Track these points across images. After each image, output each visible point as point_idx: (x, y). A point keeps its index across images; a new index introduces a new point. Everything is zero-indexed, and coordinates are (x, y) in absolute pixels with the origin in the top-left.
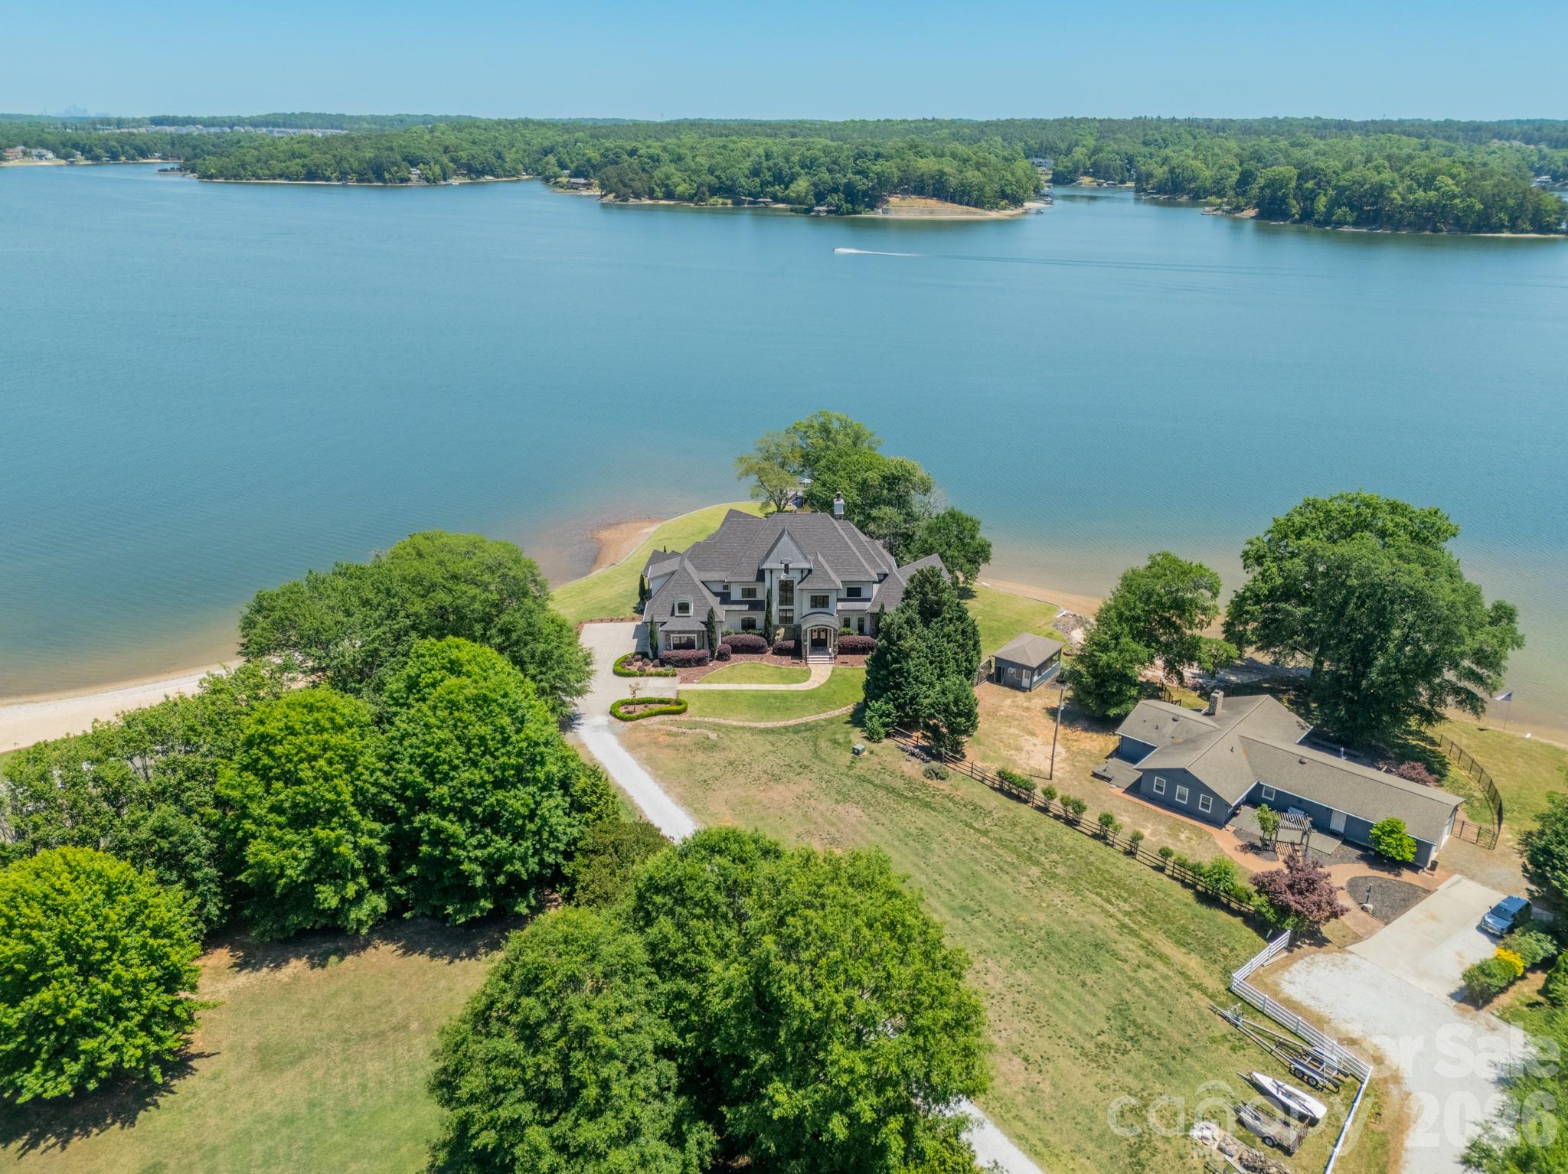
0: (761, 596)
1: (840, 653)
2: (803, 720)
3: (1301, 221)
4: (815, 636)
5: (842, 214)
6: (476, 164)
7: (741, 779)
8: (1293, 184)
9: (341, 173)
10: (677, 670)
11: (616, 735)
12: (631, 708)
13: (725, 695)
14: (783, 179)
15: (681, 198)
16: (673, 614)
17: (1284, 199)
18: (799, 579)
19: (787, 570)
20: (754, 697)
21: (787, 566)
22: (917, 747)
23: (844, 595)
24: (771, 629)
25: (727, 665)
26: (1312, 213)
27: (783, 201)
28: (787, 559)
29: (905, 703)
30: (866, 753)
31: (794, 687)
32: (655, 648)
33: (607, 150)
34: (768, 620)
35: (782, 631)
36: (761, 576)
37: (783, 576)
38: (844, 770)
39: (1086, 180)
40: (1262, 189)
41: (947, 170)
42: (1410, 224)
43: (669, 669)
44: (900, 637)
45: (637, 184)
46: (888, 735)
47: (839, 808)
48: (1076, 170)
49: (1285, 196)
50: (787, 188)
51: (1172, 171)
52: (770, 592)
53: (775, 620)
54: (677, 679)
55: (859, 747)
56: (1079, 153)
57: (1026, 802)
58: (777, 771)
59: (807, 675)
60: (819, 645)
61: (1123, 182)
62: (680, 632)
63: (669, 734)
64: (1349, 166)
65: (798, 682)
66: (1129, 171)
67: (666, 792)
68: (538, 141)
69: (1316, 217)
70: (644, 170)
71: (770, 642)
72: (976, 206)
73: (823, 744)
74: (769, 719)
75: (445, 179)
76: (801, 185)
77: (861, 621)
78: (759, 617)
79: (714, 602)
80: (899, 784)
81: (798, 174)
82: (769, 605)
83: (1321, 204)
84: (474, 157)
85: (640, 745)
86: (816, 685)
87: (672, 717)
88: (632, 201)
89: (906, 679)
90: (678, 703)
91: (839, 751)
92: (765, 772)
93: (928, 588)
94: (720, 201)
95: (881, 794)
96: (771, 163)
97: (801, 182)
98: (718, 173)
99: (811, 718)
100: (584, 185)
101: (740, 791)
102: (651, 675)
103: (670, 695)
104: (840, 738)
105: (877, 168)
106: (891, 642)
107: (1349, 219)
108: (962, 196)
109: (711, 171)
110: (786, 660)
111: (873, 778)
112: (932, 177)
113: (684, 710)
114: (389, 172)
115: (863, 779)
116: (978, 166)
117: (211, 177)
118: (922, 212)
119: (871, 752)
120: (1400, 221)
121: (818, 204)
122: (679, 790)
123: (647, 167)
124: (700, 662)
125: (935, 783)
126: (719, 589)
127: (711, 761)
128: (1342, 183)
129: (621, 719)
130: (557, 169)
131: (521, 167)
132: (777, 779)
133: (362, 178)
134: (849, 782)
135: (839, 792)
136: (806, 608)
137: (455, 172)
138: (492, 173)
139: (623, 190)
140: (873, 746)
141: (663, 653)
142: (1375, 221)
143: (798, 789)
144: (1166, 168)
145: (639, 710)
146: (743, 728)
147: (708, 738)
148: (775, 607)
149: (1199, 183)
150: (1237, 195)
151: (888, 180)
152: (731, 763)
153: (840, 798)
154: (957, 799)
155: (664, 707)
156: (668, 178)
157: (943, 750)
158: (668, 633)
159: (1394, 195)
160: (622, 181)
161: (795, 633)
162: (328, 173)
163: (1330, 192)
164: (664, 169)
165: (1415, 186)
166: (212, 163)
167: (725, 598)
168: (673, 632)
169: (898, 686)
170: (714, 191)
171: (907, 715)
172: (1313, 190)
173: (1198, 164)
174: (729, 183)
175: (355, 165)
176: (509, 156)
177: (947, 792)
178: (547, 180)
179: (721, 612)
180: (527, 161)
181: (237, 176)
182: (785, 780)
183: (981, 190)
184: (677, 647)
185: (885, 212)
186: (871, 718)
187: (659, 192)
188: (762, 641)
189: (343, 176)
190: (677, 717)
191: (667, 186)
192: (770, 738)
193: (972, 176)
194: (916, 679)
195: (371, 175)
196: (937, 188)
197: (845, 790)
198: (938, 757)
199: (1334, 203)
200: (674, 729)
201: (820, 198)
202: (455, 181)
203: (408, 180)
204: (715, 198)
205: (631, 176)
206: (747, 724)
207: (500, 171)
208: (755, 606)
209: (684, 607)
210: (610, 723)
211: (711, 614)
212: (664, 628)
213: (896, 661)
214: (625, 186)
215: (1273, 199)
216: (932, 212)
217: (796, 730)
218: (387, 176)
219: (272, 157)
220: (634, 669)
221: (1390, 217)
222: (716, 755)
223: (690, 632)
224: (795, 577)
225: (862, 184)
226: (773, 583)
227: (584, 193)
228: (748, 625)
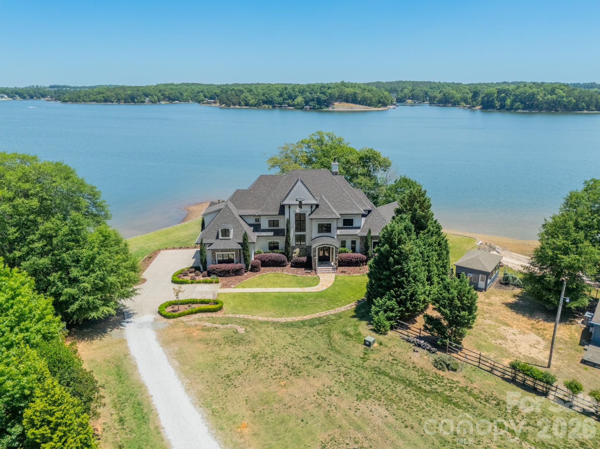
0: (282, 226)
1: (340, 265)
2: (316, 315)
3: (500, 109)
4: (321, 253)
5: (316, 109)
6: (171, 96)
7: (262, 374)
8: (496, 95)
9: (118, 99)
10: (220, 279)
11: (157, 331)
12: (176, 308)
13: (254, 296)
14: (292, 97)
15: (252, 105)
16: (217, 238)
17: (492, 101)
18: (309, 212)
19: (300, 205)
20: (276, 297)
21: (300, 202)
22: (420, 338)
23: (341, 225)
24: (290, 249)
25: (258, 275)
26: (505, 106)
27: (292, 106)
28: (300, 197)
29: (406, 299)
30: (376, 345)
31: (307, 290)
32: (204, 263)
33: (223, 89)
34: (287, 242)
35: (297, 250)
36: (282, 210)
37: (298, 210)
38: (358, 361)
39: (409, 101)
40: (483, 97)
41: (357, 92)
42: (546, 109)
43: (213, 277)
44: (400, 242)
45: (234, 100)
46: (392, 328)
47: (362, 406)
48: (405, 97)
49: (493, 100)
50: (293, 101)
51: (444, 95)
52: (288, 222)
53: (293, 242)
54: (219, 285)
55: (370, 339)
56: (406, 91)
57: (545, 394)
58: (296, 365)
59: (317, 281)
60: (324, 260)
61: (423, 101)
62: (222, 250)
63: (204, 329)
64: (518, 87)
65: (311, 286)
66: (426, 97)
67: (187, 390)
68: (197, 89)
69: (507, 107)
70: (237, 95)
71: (289, 258)
72: (369, 106)
73: (336, 336)
74: (289, 315)
75: (159, 102)
76: (300, 99)
77: (354, 242)
78: (281, 241)
79: (249, 230)
80: (414, 376)
81: (298, 95)
82: (288, 231)
83: (508, 102)
84: (171, 94)
85: (174, 340)
86: (324, 288)
87: (209, 314)
88: (232, 106)
89: (407, 278)
90: (216, 303)
91: (351, 343)
92: (286, 365)
93: (416, 206)
94: (267, 106)
95: (400, 387)
96: (287, 91)
97: (299, 98)
98: (266, 95)
99: (323, 314)
100: (213, 102)
101: (260, 387)
102: (199, 282)
103: (210, 297)
104: (350, 330)
105: (329, 91)
106: (393, 246)
107: (520, 107)
108: (363, 102)
109: (263, 95)
110: (302, 271)
111: (388, 371)
112: (351, 95)
113: (220, 309)
114: (137, 99)
115: (379, 372)
116: (369, 91)
117: (66, 101)
118: (347, 108)
119: (381, 344)
120: (542, 107)
121: (306, 105)
122: (201, 387)
123: (238, 94)
124: (237, 272)
125: (447, 374)
126: (252, 221)
127: (236, 355)
128: (517, 93)
129: (165, 316)
130: (203, 98)
131: (189, 98)
132: (296, 372)
133: (126, 102)
134: (365, 374)
135: (358, 387)
136: (315, 233)
137: (163, 100)
138: (178, 100)
139: (228, 102)
140: (381, 338)
141: (210, 266)
142: (531, 108)
143: (317, 384)
144: (442, 94)
145: (183, 309)
146: (267, 323)
147: (236, 332)
148: (293, 233)
149: (455, 99)
150: (473, 101)
151: (334, 96)
152: (254, 357)
153: (360, 393)
154: (475, 392)
155: (203, 306)
156: (246, 98)
157: (447, 341)
158: (214, 251)
159: (539, 97)
160: (228, 99)
161: (307, 251)
162: (112, 100)
163: (511, 97)
164: (245, 95)
165: (547, 93)
166: (67, 97)
167: (257, 228)
168: (218, 250)
169: (400, 285)
170: (265, 102)
171: (408, 310)
172: (504, 97)
173: (454, 92)
174: (270, 99)
175: (124, 96)
176: (185, 94)
177: (462, 384)
178: (199, 102)
179: (253, 236)
180: (192, 96)
181: (76, 101)
182: (305, 373)
183: (371, 100)
184: (220, 262)
185: (333, 108)
186: (377, 313)
187: (243, 103)
188: (284, 258)
189: (119, 101)
190: (214, 315)
191: (246, 101)
192: (290, 331)
193: (367, 94)
194: (414, 278)
195: (129, 100)
196: (353, 99)
197: (363, 383)
198: (443, 348)
199: (514, 101)
200: (209, 325)
201: (307, 103)
202: (163, 103)
203: (144, 102)
204: (265, 105)
205: (231, 97)
206: (270, 319)
207: (181, 100)
208: (278, 233)
209: (226, 233)
210: (156, 320)
211: (245, 237)
212: (211, 247)
213: (397, 262)
214: (229, 101)
215: (488, 101)
216: (351, 108)
217: (312, 323)
218: (136, 100)
219: (90, 94)
220: (186, 278)
221: (537, 106)
222: (241, 348)
223: (230, 250)
224: (306, 210)
225: (323, 97)
226: (291, 215)
227: (213, 105)
228: (273, 247)
